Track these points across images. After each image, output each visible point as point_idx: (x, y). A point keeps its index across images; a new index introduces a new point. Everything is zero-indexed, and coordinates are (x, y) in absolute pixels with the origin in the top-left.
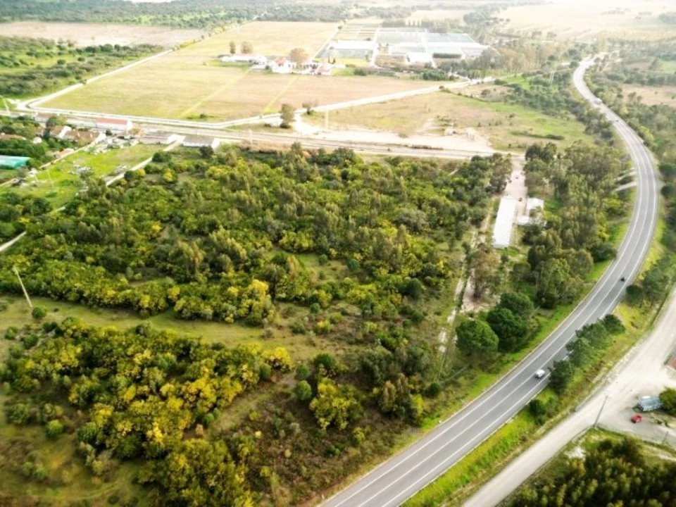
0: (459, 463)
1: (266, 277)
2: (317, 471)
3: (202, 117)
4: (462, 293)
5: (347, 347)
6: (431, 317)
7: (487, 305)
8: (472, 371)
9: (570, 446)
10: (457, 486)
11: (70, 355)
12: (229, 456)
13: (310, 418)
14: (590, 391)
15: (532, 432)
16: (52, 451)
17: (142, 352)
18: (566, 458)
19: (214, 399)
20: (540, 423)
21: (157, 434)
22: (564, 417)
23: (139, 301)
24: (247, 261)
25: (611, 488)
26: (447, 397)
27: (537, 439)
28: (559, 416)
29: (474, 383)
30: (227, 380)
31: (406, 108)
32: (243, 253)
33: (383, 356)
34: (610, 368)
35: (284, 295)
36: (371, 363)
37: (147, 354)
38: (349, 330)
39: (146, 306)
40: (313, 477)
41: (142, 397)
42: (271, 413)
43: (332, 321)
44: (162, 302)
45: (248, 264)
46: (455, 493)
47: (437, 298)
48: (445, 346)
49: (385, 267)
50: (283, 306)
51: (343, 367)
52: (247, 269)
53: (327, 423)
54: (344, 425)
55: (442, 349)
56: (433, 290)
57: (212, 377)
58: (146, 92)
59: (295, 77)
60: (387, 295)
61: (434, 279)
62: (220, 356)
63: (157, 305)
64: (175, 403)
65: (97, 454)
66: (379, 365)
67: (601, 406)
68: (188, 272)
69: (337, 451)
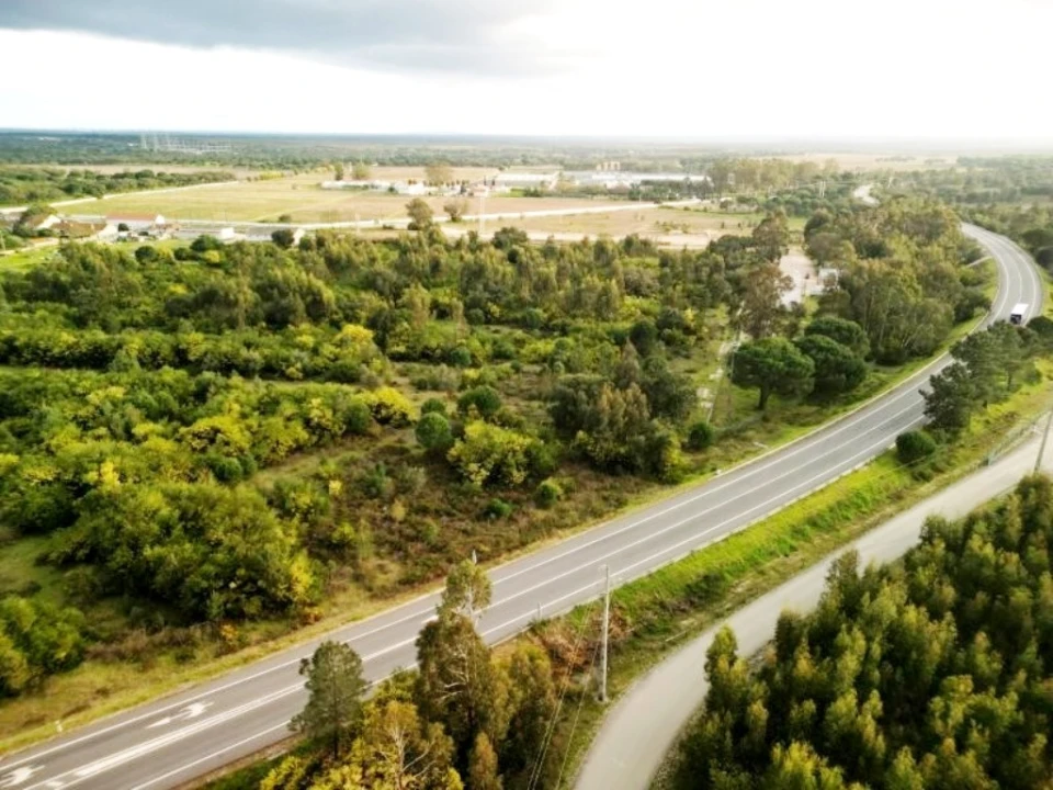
0: (770, 519)
1: (370, 323)
2: (462, 538)
3: (283, 220)
5: (523, 404)
10: (772, 554)
13: (447, 473)
14: (1006, 443)
15: (909, 488)
19: (245, 444)
20: (922, 478)
21: (108, 478)
22: (968, 472)
24: (337, 313)
26: (726, 451)
29: (775, 436)
30: (276, 420)
31: (607, 218)
32: (328, 296)
34: (1032, 420)
35: (402, 349)
37: (116, 391)
38: (526, 387)
39: (134, 353)
45: (337, 316)
46: (768, 564)
47: (687, 358)
48: (710, 401)
50: (400, 365)
52: (334, 326)
53: (484, 473)
55: (706, 404)
56: (679, 349)
57: (245, 416)
61: (678, 333)
64: (161, 445)
69: (506, 507)
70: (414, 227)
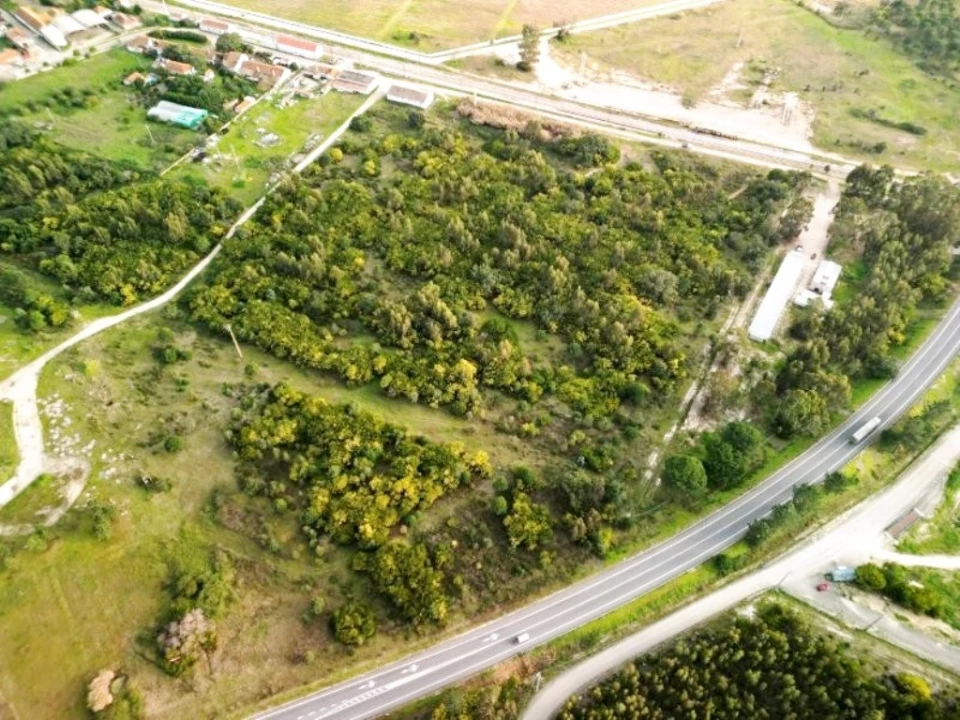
0: (631, 603)
1: (475, 358)
2: (503, 586)
3: (412, 37)
4: (692, 402)
5: (549, 458)
6: (647, 432)
7: (714, 423)
8: (672, 507)
9: (743, 603)
10: (624, 622)
11: (287, 430)
12: (429, 562)
13: (502, 533)
14: (788, 547)
15: (711, 582)
17: (352, 439)
18: (734, 614)
19: (417, 500)
20: (721, 574)
21: (368, 530)
22: (749, 573)
23: (345, 371)
24: (456, 329)
25: (756, 658)
26: (639, 532)
27: (713, 590)
28: (745, 570)
30: (429, 482)
32: (453, 321)
33: (582, 484)
35: (491, 382)
36: (568, 490)
37: (357, 441)
39: (353, 377)
40: (499, 592)
41: (353, 487)
42: (468, 521)
43: (539, 424)
44: (369, 375)
45: (457, 332)
46: (621, 628)
47: (660, 406)
48: (653, 471)
49: (609, 357)
50: (490, 394)
51: (542, 482)
52: (455, 338)
53: (518, 543)
54: (532, 547)
55: (648, 474)
56: (659, 394)
57: (416, 477)
60: (603, 398)
62: (424, 453)
63: (363, 377)
64: (383, 501)
65: (318, 536)
66: (577, 493)
68: (394, 336)
70: (523, 67)
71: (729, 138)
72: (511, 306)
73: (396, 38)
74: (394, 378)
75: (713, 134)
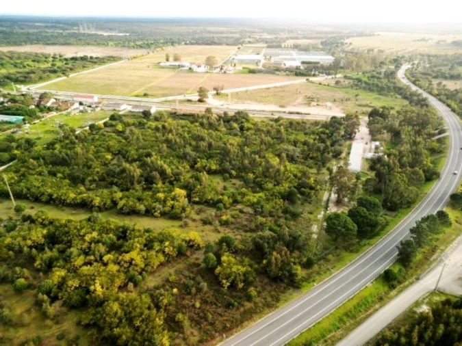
0: (331, 314)
1: (185, 187)
2: (220, 318)
3: (145, 95)
4: (328, 200)
5: (243, 234)
6: (305, 215)
7: (347, 208)
8: (338, 251)
9: (417, 304)
10: (330, 331)
11: (38, 234)
12: (152, 305)
13: (215, 281)
14: (429, 265)
15: (387, 293)
16: (17, 302)
17: (91, 233)
18: (415, 313)
19: (143, 266)
20: (393, 287)
21: (98, 289)
22: (411, 284)
23: (92, 201)
24: (171, 177)
26: (320, 268)
27: (391, 299)
28: (407, 283)
29: (339, 259)
30: (153, 253)
31: (284, 91)
32: (169, 171)
33: (270, 237)
34: (443, 251)
35: (197, 199)
36: (261, 242)
37: (95, 234)
38: (245, 223)
39: (97, 204)
40: (217, 322)
41: (90, 263)
42: (186, 277)
43: (233, 217)
44: (109, 202)
45: (173, 179)
46: (329, 336)
47: (310, 203)
48: (317, 234)
49: (271, 182)
50: (196, 207)
51: (240, 246)
52: (171, 183)
53: (228, 284)
54: (241, 285)
55: (315, 236)
56: (307, 198)
57: (142, 250)
58: (108, 82)
59: (208, 74)
60: (273, 200)
61: (307, 190)
62: (149, 236)
63: (105, 204)
64: (113, 268)
65: (51, 303)
66: (268, 243)
67: (439, 276)
68: (129, 184)
69: (236, 304)
70: (200, 101)
71: (306, 114)
72: (206, 166)
73: (137, 96)
74: (127, 201)
75: (298, 113)
